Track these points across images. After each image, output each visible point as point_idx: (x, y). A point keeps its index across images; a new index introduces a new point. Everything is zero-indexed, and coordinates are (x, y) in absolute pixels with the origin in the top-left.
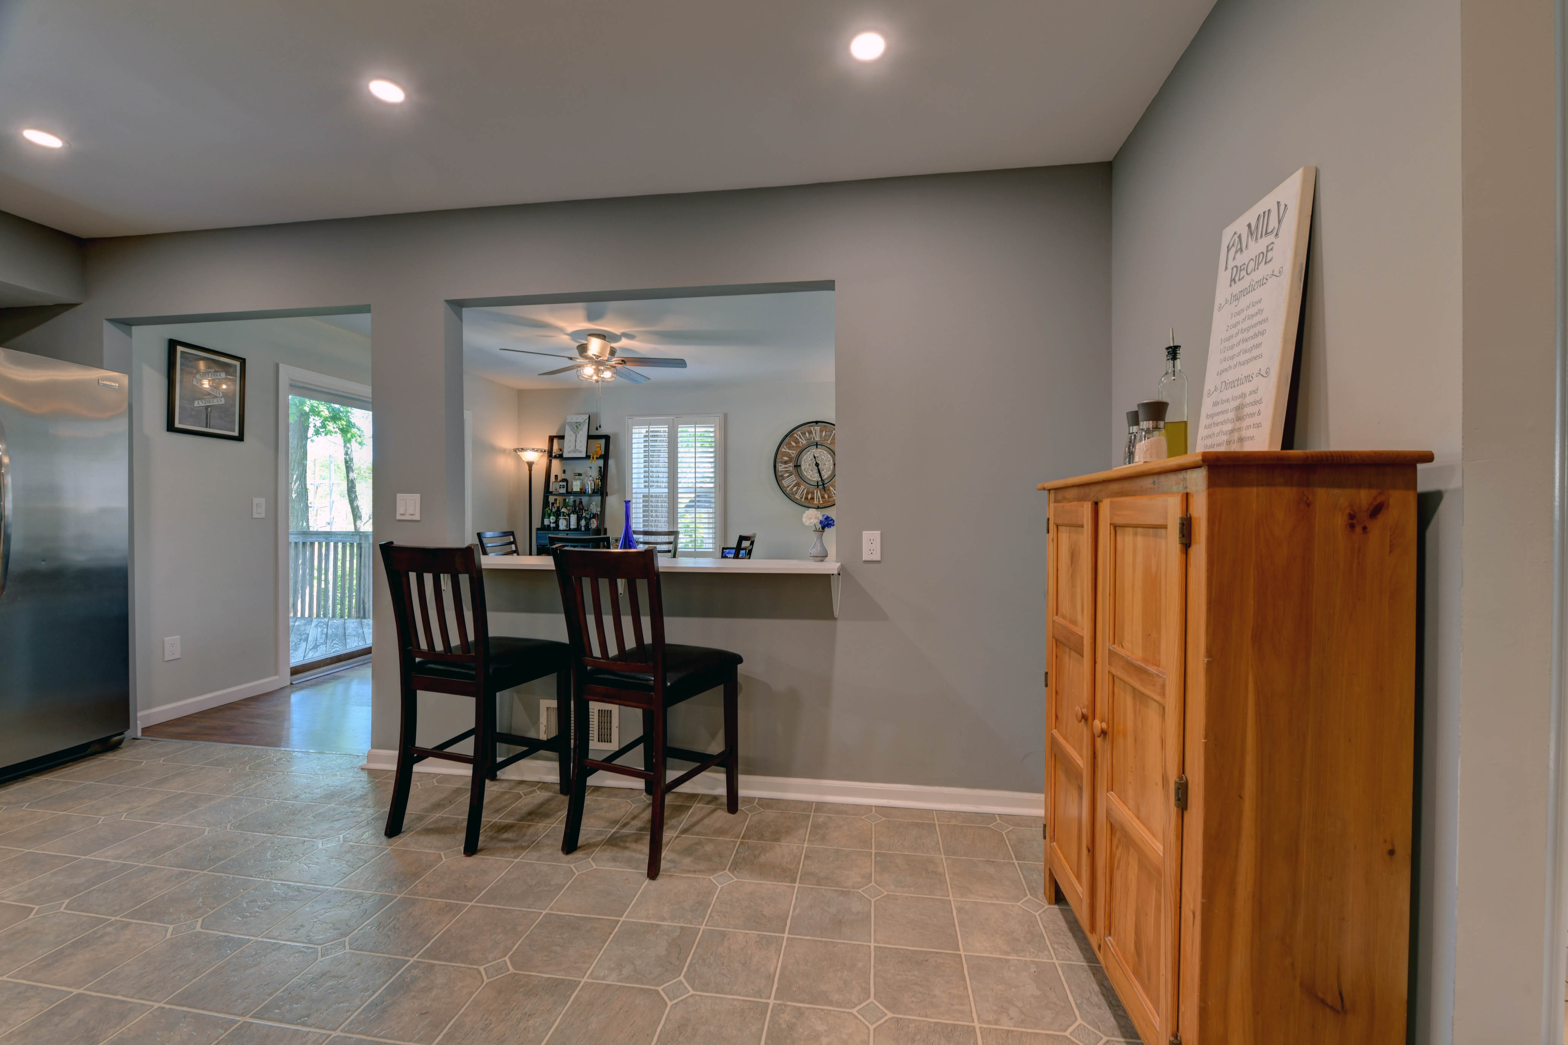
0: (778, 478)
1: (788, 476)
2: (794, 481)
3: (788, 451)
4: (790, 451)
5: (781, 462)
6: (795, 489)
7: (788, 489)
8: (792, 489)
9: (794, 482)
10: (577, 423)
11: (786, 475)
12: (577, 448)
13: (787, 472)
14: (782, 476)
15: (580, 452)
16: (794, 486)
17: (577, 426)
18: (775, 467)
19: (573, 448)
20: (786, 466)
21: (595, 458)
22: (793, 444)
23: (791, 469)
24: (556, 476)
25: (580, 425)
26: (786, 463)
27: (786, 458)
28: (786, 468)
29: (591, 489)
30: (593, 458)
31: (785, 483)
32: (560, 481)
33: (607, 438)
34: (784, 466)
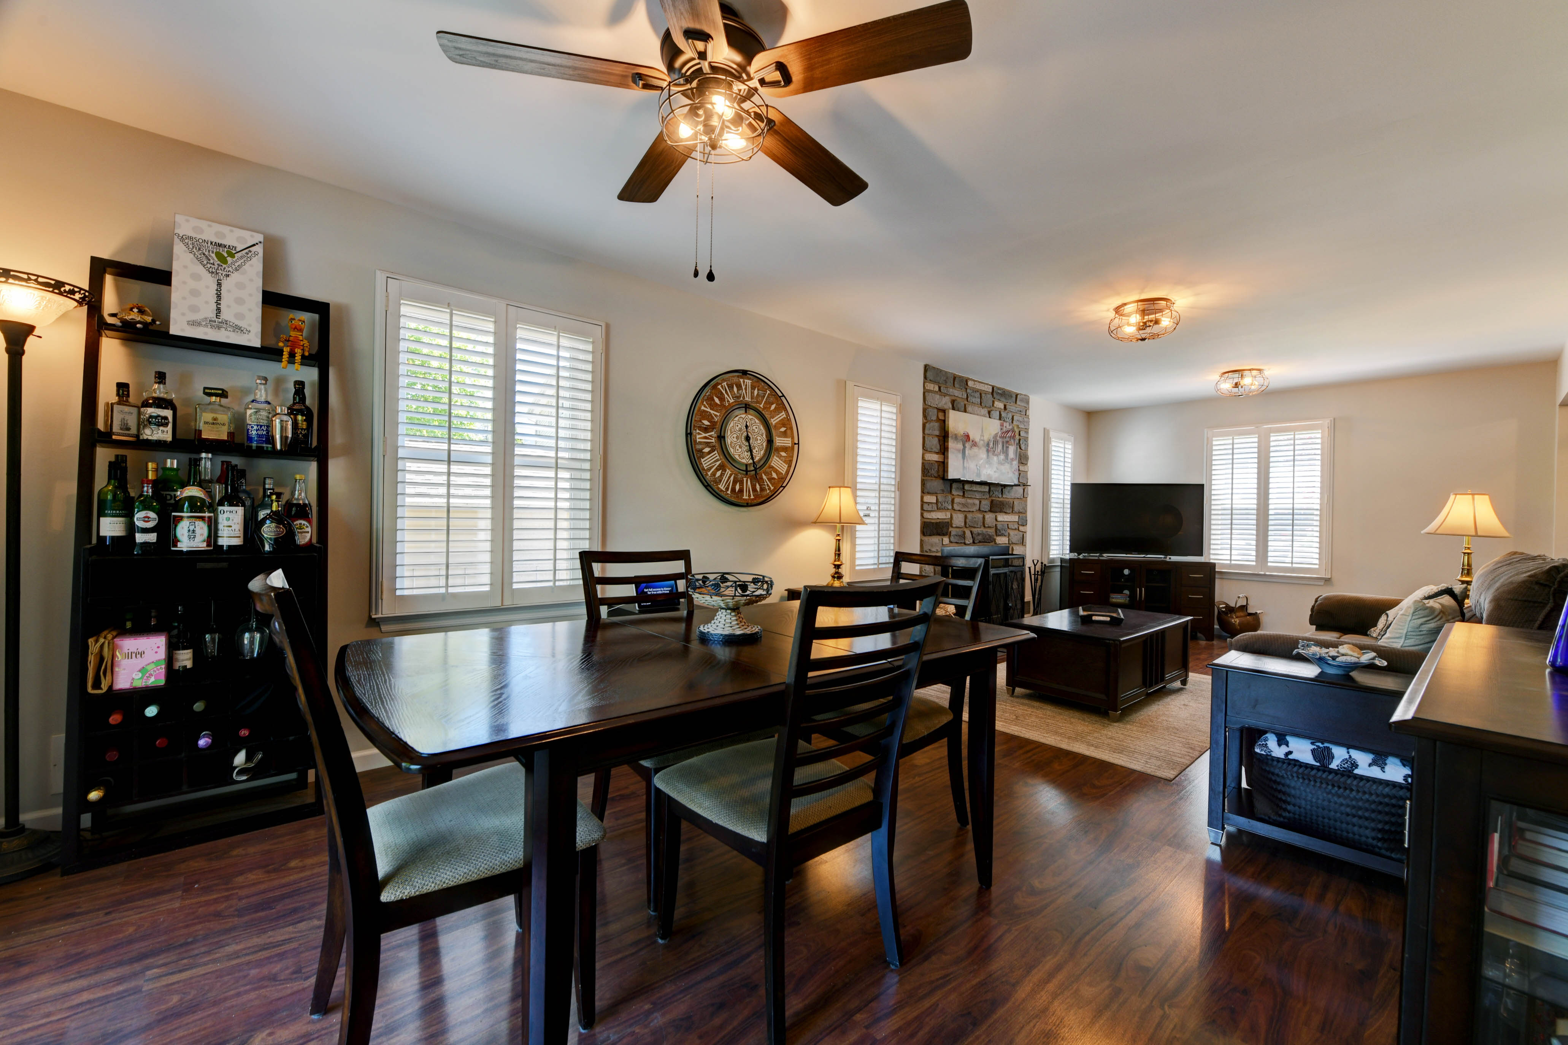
0: (694, 456)
1: (709, 453)
2: (717, 460)
3: (709, 410)
4: (712, 412)
5: (700, 428)
6: (719, 474)
7: (709, 473)
8: (714, 474)
9: (718, 463)
10: (220, 245)
11: (707, 450)
12: (225, 315)
13: (707, 444)
14: (700, 451)
15: (238, 329)
16: (717, 470)
17: (219, 256)
18: (689, 434)
19: (209, 311)
20: (707, 435)
21: (298, 358)
22: (717, 400)
23: (713, 441)
24: (122, 387)
25: (232, 255)
26: (706, 430)
27: (706, 423)
28: (706, 438)
29: (284, 438)
30: (292, 355)
31: (706, 462)
32: (146, 404)
33: (321, 309)
34: (704, 435)
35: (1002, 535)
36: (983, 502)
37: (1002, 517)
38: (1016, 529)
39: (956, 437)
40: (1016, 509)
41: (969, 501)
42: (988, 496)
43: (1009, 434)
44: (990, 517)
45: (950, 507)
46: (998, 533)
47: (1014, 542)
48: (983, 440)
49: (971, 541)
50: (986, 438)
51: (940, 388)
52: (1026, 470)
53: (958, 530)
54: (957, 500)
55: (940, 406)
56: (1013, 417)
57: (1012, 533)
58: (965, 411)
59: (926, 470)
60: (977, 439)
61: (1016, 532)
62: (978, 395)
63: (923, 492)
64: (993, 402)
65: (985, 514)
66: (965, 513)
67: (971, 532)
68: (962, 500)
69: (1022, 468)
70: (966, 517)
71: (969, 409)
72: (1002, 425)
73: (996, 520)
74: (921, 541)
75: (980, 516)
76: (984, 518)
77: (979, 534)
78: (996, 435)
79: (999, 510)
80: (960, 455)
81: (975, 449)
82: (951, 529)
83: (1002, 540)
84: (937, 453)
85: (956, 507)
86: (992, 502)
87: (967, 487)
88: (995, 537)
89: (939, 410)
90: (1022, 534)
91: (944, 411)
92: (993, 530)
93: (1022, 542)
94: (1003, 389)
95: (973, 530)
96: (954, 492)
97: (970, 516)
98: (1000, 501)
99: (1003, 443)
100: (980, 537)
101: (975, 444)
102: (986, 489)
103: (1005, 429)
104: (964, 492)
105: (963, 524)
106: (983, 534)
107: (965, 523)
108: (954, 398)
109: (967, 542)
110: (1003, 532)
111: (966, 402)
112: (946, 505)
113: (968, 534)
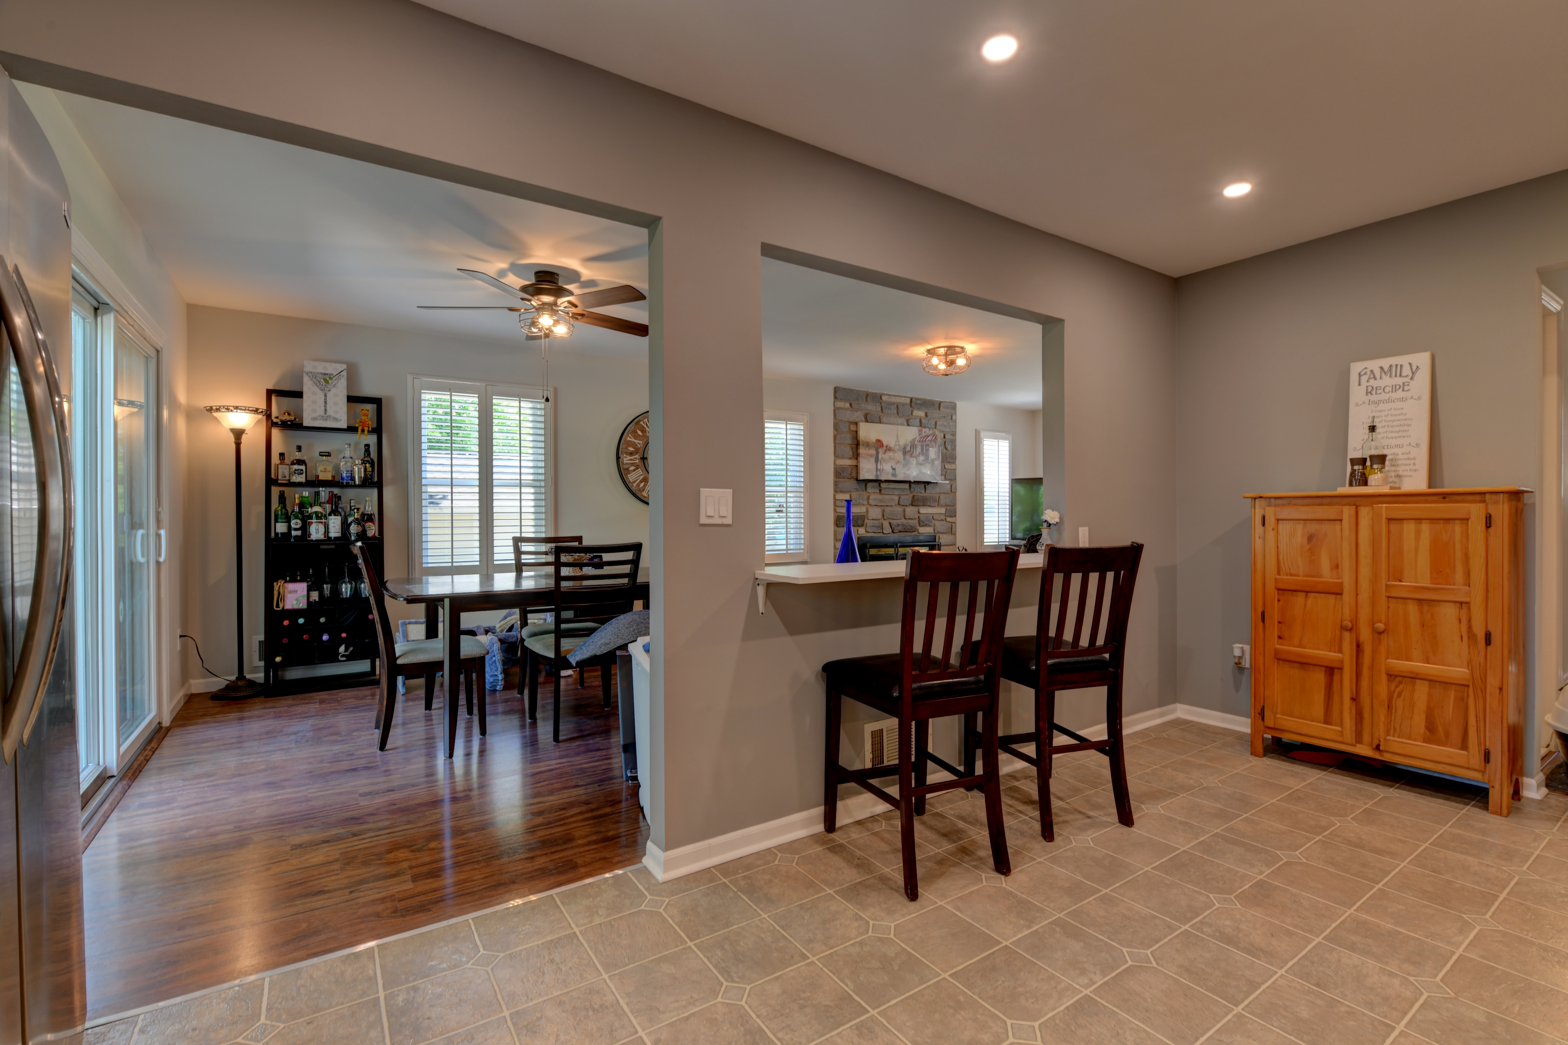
0: (622, 473)
1: (634, 470)
2: (641, 475)
3: (633, 440)
4: (636, 441)
5: (626, 453)
6: (642, 485)
7: (635, 485)
8: (638, 485)
9: (641, 477)
10: (325, 374)
11: (632, 468)
12: (329, 413)
13: (633, 464)
14: (627, 469)
15: (336, 419)
16: (641, 482)
17: (325, 380)
18: (618, 458)
19: (321, 412)
20: (632, 458)
21: (366, 432)
22: (640, 433)
23: (637, 461)
24: (282, 455)
25: (331, 379)
26: (631, 454)
27: (631, 449)
28: (631, 460)
29: (360, 477)
30: (363, 431)
31: (631, 477)
32: (293, 464)
33: (377, 402)
34: (630, 458)
35: (926, 525)
36: (903, 497)
37: (923, 510)
38: (942, 520)
39: (868, 445)
40: (942, 502)
41: (886, 497)
42: (908, 492)
43: (930, 438)
44: (911, 511)
45: (866, 503)
46: (921, 523)
47: (940, 531)
48: (899, 445)
49: (890, 531)
50: (902, 443)
51: (851, 405)
52: (954, 468)
53: (874, 521)
54: (872, 497)
55: (852, 420)
56: (936, 423)
57: (937, 523)
58: (880, 423)
59: (839, 473)
60: (892, 444)
61: (942, 523)
62: (894, 407)
63: (836, 491)
64: (912, 411)
65: (906, 508)
66: (883, 508)
67: (890, 523)
68: (879, 497)
69: (947, 466)
70: (884, 511)
71: (884, 419)
72: (920, 431)
73: (919, 512)
74: (835, 531)
75: (900, 509)
76: (904, 511)
77: (898, 525)
78: (914, 440)
79: (922, 504)
80: (873, 460)
81: (889, 454)
82: (866, 521)
83: (926, 531)
84: (850, 458)
85: (871, 502)
86: (913, 497)
87: (883, 485)
88: (918, 527)
89: (851, 423)
90: (950, 524)
91: (856, 424)
92: (916, 521)
93: (952, 531)
94: (923, 399)
95: (892, 521)
96: (869, 490)
97: (887, 510)
98: (922, 497)
99: (922, 446)
100: (900, 528)
101: (889, 449)
102: (907, 486)
103: (924, 434)
104: (880, 490)
105: (880, 517)
106: (903, 525)
107: (883, 515)
108: (867, 412)
109: (885, 532)
110: (928, 523)
111: (881, 414)
112: (861, 501)
113: (886, 524)
